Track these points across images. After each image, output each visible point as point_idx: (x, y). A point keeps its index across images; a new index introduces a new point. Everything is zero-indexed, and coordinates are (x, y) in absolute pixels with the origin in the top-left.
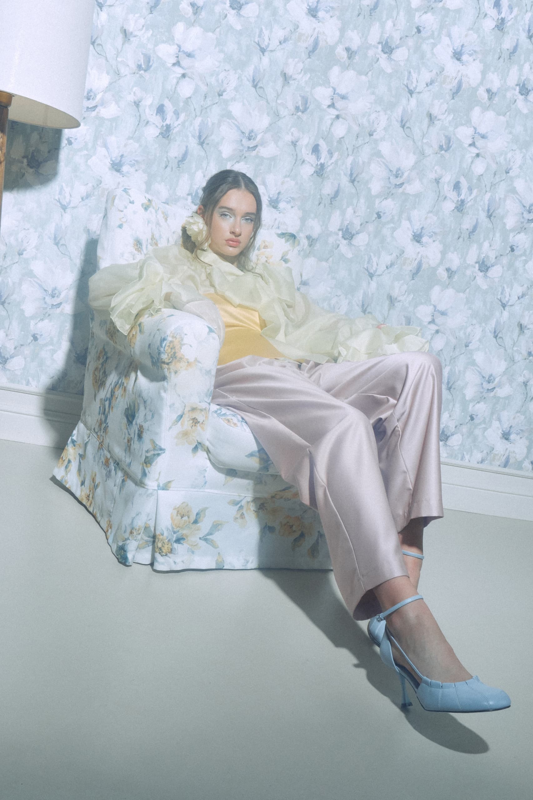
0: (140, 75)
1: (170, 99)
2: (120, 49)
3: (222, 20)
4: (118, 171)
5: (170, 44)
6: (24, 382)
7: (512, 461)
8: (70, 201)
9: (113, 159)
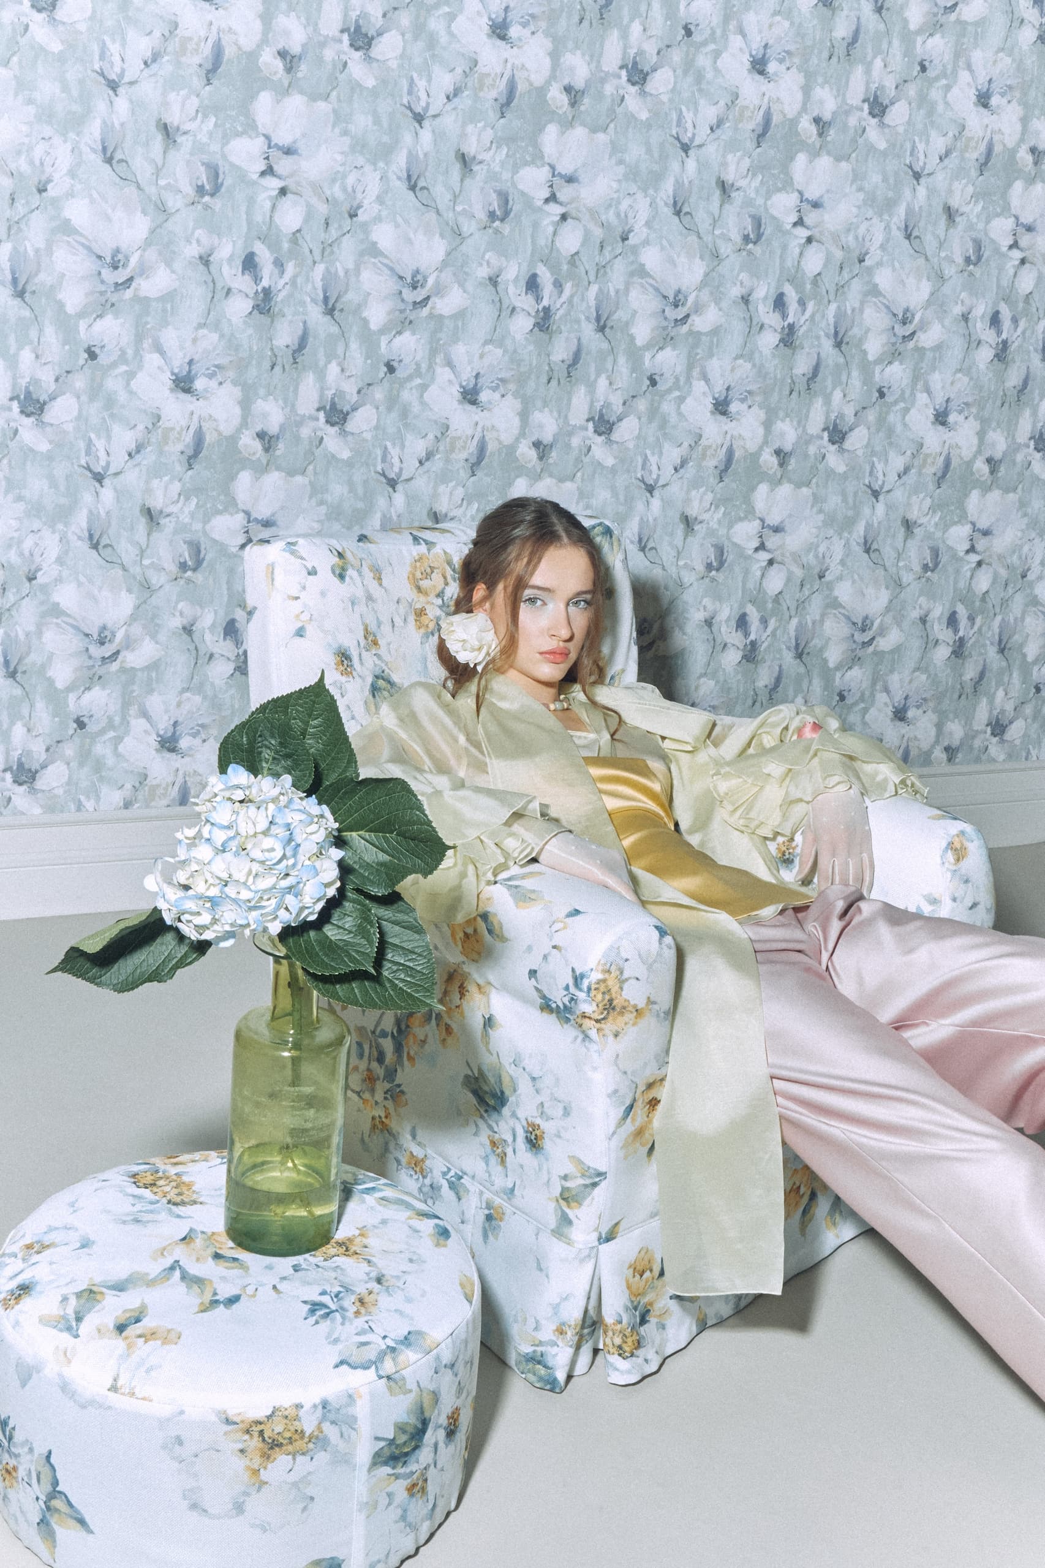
0: (204, 204)
1: (263, 238)
2: (160, 164)
3: (338, 75)
4: (188, 390)
5: (250, 137)
6: (73, 807)
7: (913, 753)
8: (108, 464)
9: (176, 371)
